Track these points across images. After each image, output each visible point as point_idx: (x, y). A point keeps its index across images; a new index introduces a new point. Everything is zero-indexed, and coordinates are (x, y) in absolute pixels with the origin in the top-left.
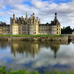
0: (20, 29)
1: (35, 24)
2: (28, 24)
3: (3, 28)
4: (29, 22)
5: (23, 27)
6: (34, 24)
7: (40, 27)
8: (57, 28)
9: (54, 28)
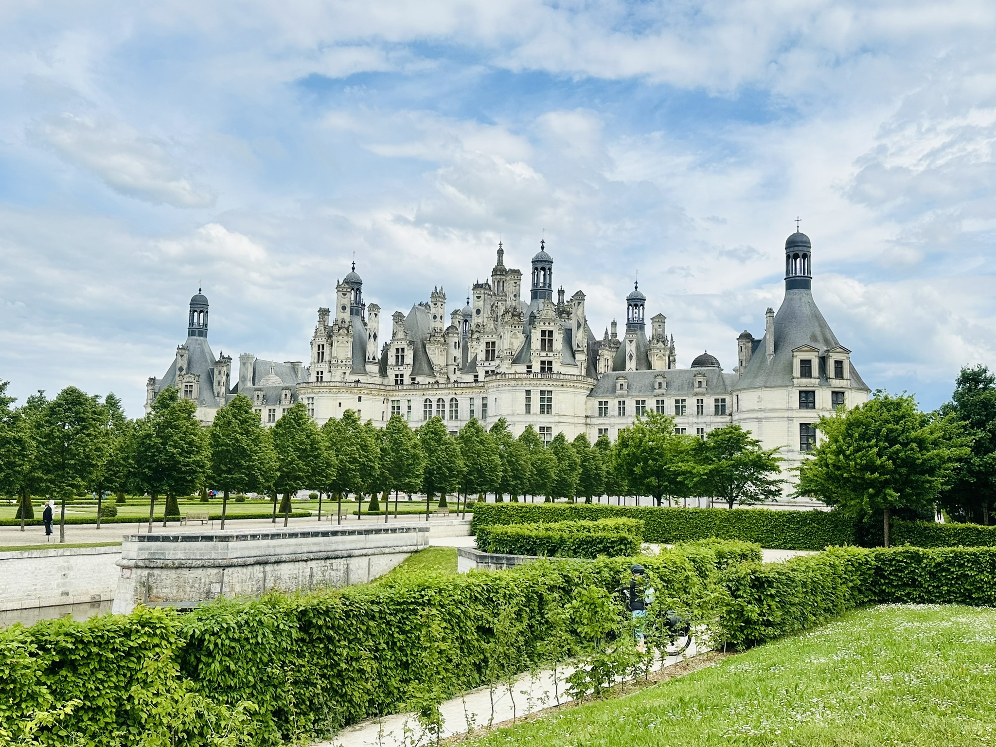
1: (546, 368)
4: (490, 355)
5: (428, 404)
7: (613, 403)
8: (801, 424)
9: (759, 420)
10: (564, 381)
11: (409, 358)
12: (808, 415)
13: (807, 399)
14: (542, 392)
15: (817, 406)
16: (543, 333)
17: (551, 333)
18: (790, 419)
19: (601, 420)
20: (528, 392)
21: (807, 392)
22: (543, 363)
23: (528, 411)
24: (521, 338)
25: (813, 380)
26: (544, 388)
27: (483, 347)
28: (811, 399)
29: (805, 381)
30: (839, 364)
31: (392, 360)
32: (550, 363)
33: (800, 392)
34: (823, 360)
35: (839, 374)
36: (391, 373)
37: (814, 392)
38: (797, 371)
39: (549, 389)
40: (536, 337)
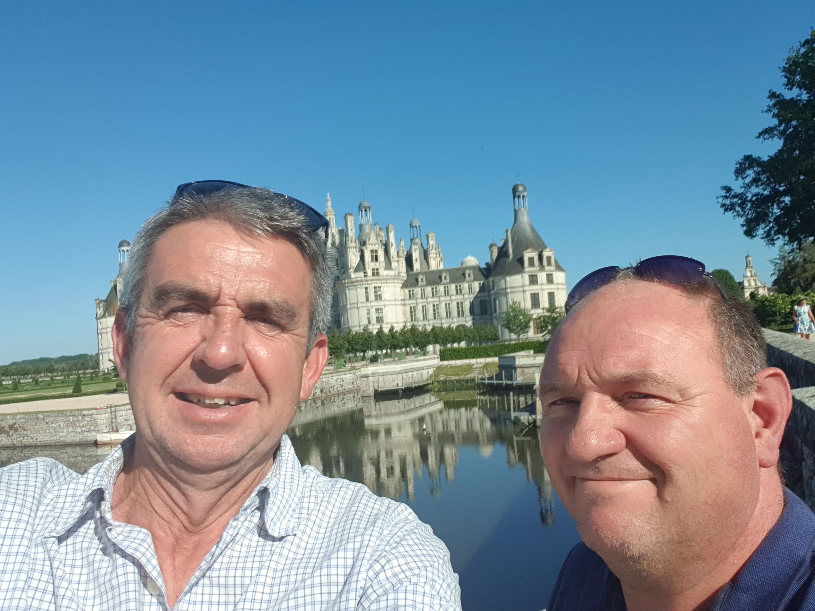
1: (376, 272)
6: (370, 273)
7: (418, 290)
8: (531, 294)
10: (387, 279)
12: (535, 288)
13: (533, 280)
14: (375, 288)
15: (539, 283)
16: (372, 251)
17: (376, 251)
18: (525, 291)
19: (411, 302)
20: (366, 288)
21: (533, 276)
22: (373, 270)
23: (367, 299)
24: (358, 255)
25: (535, 269)
26: (376, 285)
28: (535, 279)
29: (531, 269)
30: (549, 258)
32: (377, 269)
33: (530, 276)
34: (540, 257)
35: (549, 264)
37: (536, 275)
38: (526, 265)
39: (379, 285)
40: (368, 254)
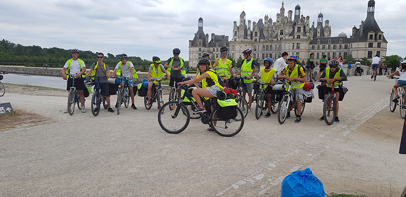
0: (257, 55)
1: (299, 37)
2: (279, 39)
3: (214, 51)
4: (282, 34)
5: (264, 46)
6: (296, 37)
7: (316, 46)
9: (357, 50)
10: (303, 40)
11: (258, 35)
12: (370, 49)
13: (371, 45)
14: (297, 43)
15: (373, 47)
16: (298, 28)
17: (300, 28)
18: (366, 50)
19: (312, 50)
20: (293, 43)
21: (371, 43)
23: (293, 49)
24: (292, 29)
25: (373, 40)
27: (280, 31)
29: (371, 40)
30: (380, 36)
31: (254, 35)
33: (369, 43)
34: (376, 35)
35: (380, 39)
36: (254, 39)
37: (373, 43)
38: (368, 38)
39: (299, 42)
40: (296, 29)
